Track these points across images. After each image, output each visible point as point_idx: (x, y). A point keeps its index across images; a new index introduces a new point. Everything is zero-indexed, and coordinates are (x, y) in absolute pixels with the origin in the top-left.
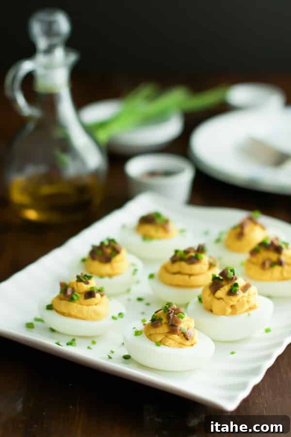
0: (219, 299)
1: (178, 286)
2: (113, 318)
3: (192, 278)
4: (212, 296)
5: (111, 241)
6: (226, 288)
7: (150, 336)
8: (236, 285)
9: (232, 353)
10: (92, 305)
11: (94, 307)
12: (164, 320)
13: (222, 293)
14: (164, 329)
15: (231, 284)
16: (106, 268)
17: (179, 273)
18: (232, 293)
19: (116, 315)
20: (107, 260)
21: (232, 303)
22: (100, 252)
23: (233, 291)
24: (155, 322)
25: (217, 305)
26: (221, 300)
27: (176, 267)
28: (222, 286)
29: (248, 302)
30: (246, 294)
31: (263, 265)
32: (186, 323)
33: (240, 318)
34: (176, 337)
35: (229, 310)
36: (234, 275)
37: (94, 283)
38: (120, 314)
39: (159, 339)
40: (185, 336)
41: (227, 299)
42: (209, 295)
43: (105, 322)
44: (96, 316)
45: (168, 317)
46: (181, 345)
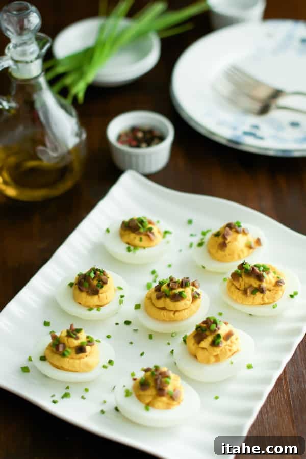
0: (203, 348)
1: (164, 321)
2: (104, 367)
3: (177, 314)
4: (196, 345)
6: (210, 339)
7: (139, 397)
8: (219, 336)
9: (217, 398)
10: (83, 358)
12: (152, 384)
13: (206, 343)
14: (151, 392)
15: (214, 335)
16: (94, 300)
17: (163, 308)
18: (214, 344)
19: (106, 364)
20: (95, 292)
21: (215, 354)
22: (86, 284)
23: (216, 343)
24: (143, 385)
25: (200, 354)
26: (205, 350)
27: (161, 303)
28: (206, 336)
29: (230, 350)
30: (229, 342)
31: (245, 292)
32: (174, 383)
33: (224, 364)
34: (164, 399)
35: (213, 359)
36: (216, 327)
37: (83, 337)
38: (110, 362)
39: (148, 401)
40: (172, 398)
41: (211, 349)
42: (194, 344)
43: (97, 372)
44: (88, 368)
45: (156, 380)
46: (168, 406)
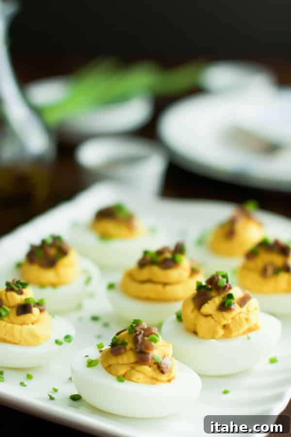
0: (207, 316)
1: (148, 299)
2: (57, 342)
3: (168, 288)
4: (196, 311)
5: (57, 239)
6: (217, 300)
7: (109, 368)
8: (230, 296)
9: (225, 392)
10: (28, 324)
11: (30, 326)
12: (130, 345)
13: (210, 307)
14: (129, 357)
15: (223, 296)
16: (49, 275)
17: (149, 281)
18: (224, 307)
19: (61, 338)
20: (50, 263)
21: (225, 322)
22: (40, 254)
23: (226, 305)
24: (117, 347)
25: (203, 325)
26: (209, 318)
27: (146, 273)
28: (210, 298)
29: (247, 320)
30: (244, 309)
31: (264, 273)
32: (160, 350)
33: (237, 342)
34: (146, 369)
35: (221, 332)
36: (227, 282)
37: (30, 293)
38: (67, 337)
39: (122, 371)
40: (160, 368)
41: (218, 316)
42: (192, 311)
43: (46, 348)
44: (33, 340)
45: (136, 341)
46: (154, 380)
